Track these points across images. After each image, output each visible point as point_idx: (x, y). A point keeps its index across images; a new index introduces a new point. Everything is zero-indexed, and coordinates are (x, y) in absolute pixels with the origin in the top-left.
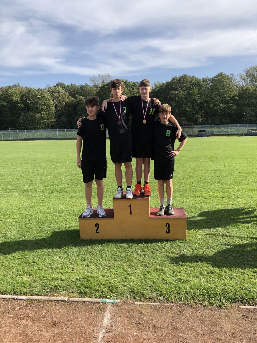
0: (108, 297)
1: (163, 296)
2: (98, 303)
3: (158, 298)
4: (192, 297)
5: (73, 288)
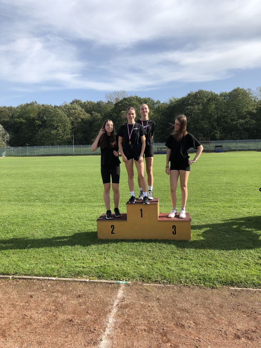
0: (121, 279)
1: (167, 280)
2: (114, 283)
3: (163, 281)
4: (191, 281)
5: (93, 273)
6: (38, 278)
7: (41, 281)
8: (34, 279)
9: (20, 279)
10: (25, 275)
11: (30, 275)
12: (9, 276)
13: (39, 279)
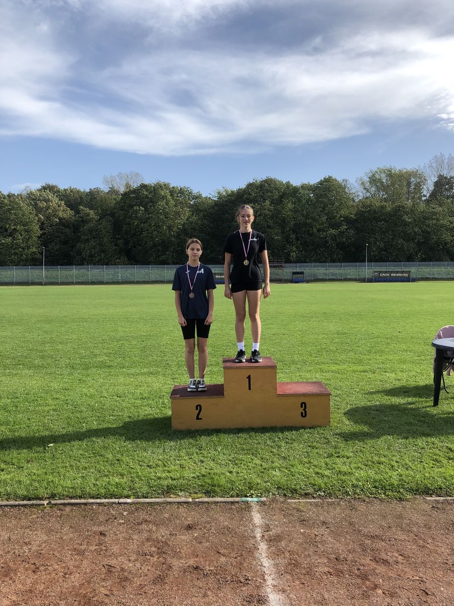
3: (318, 494)
4: (362, 490)
5: (194, 488)
6: (98, 501)
7: (106, 506)
8: (92, 503)
9: (64, 504)
10: (71, 498)
11: (80, 497)
12: (42, 502)
13: (101, 503)
